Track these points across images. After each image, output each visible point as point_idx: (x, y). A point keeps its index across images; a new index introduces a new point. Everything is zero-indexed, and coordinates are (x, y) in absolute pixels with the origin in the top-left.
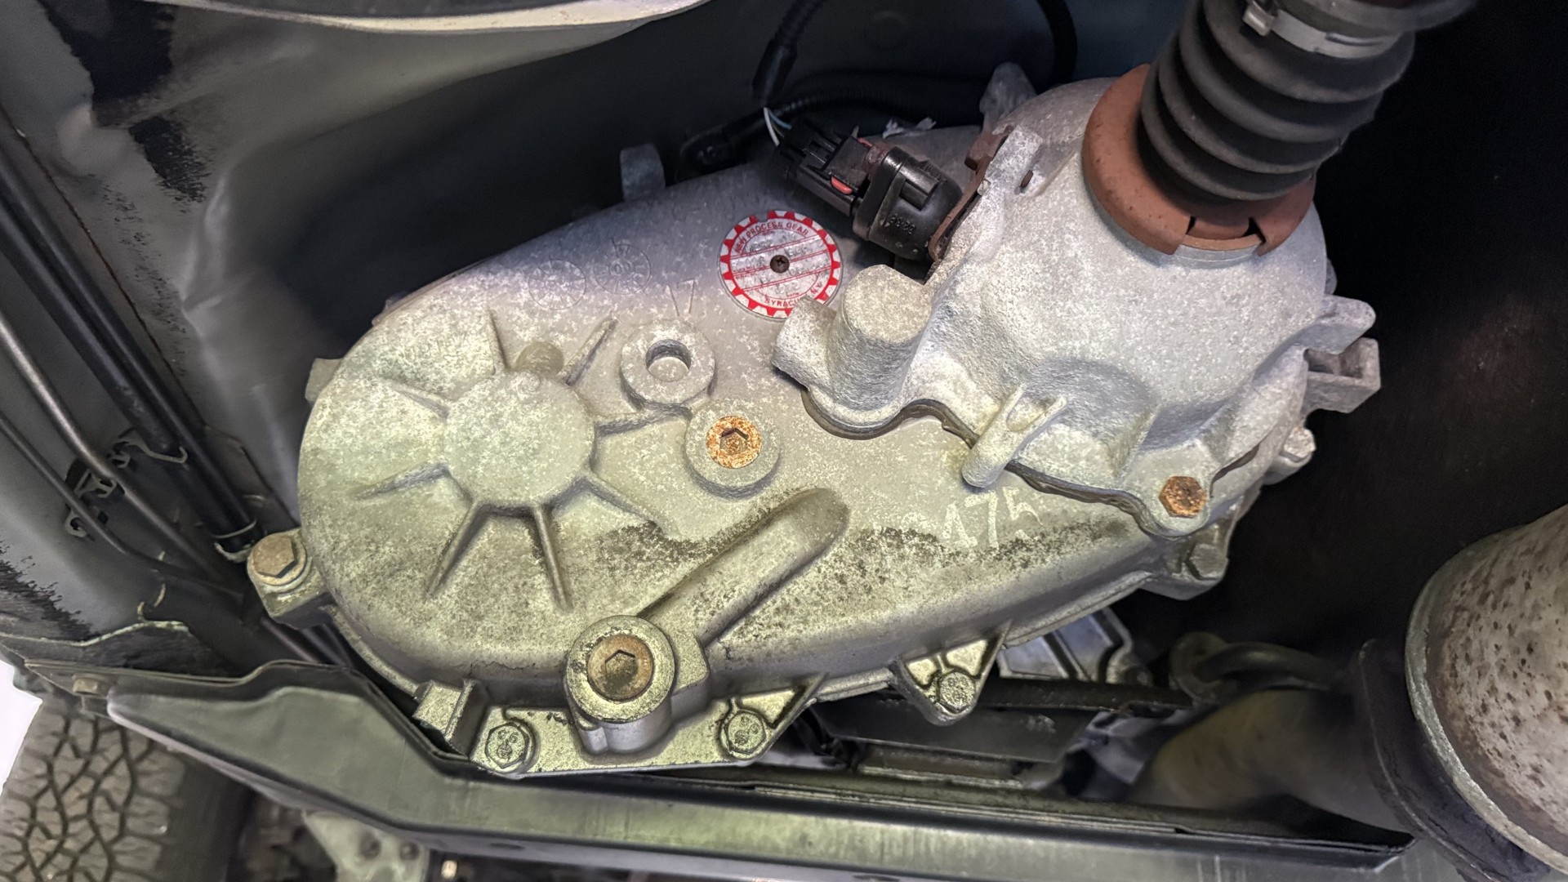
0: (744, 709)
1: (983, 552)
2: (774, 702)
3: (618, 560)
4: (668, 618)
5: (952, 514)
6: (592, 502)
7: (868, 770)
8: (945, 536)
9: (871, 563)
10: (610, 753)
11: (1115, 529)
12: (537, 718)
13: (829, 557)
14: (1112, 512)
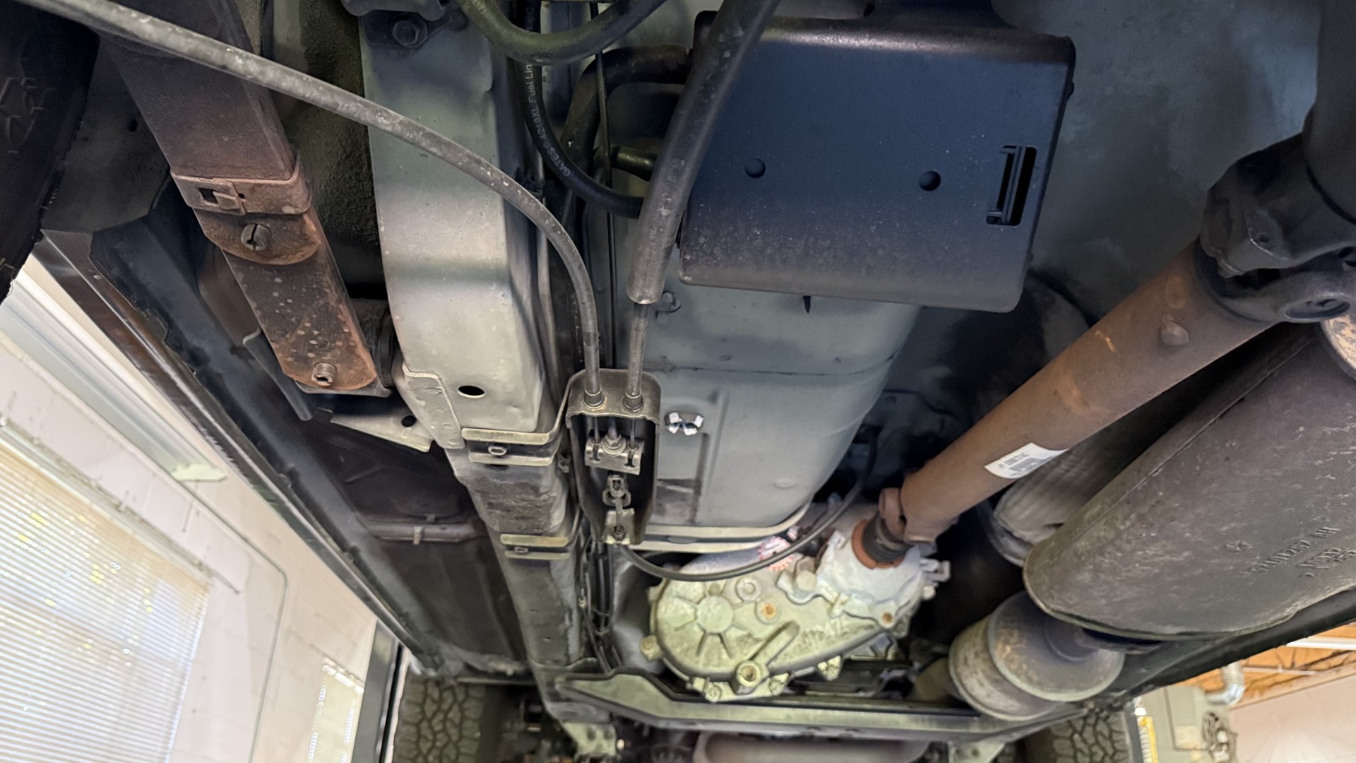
0: (776, 681)
1: (836, 636)
2: (783, 678)
3: (742, 644)
4: (758, 660)
5: (828, 626)
6: (733, 628)
7: (809, 693)
8: (826, 631)
9: (807, 640)
10: (742, 694)
11: (871, 627)
12: (721, 685)
13: (796, 639)
14: (871, 622)
